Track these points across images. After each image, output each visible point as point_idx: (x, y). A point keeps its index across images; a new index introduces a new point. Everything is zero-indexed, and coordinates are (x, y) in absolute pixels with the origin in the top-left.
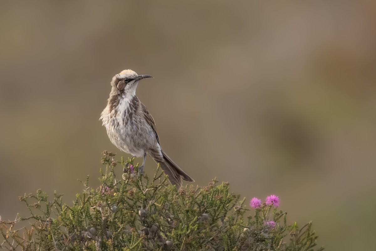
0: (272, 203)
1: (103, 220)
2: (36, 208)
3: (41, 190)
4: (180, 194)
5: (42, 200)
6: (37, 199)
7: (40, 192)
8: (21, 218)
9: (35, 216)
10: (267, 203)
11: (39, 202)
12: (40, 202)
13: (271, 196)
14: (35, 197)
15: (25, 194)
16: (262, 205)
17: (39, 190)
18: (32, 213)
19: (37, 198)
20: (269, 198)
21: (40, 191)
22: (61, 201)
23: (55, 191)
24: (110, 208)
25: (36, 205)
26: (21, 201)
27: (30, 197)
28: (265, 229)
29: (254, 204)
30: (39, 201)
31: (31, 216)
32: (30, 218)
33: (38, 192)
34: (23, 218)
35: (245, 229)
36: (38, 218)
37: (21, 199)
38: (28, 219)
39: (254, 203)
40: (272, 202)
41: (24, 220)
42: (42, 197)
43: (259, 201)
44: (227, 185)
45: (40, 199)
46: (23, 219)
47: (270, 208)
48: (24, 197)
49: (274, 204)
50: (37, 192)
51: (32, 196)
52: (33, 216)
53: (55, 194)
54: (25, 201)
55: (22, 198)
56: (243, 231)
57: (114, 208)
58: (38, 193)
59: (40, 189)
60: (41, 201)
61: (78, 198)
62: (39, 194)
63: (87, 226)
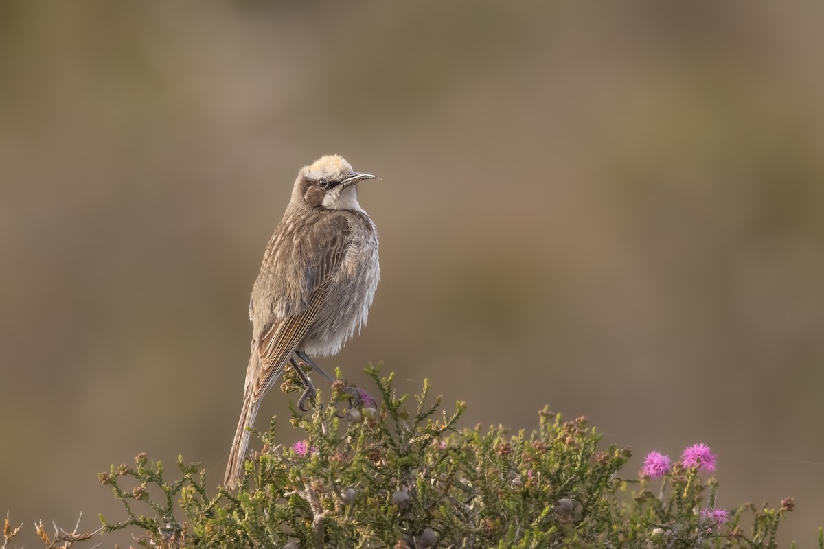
0: (698, 464)
1: (317, 522)
2: (140, 499)
3: (145, 456)
4: (500, 452)
5: (150, 480)
6: (139, 478)
7: (144, 461)
8: (106, 527)
9: (140, 519)
10: (685, 463)
11: (143, 485)
12: (146, 485)
13: (695, 445)
14: (133, 474)
15: (112, 467)
16: (674, 468)
17: (141, 457)
18: (130, 513)
19: (137, 476)
20: (689, 451)
21: (143, 459)
22: (204, 481)
23: (180, 456)
24: (339, 494)
25: (140, 492)
26: (104, 484)
27: (121, 472)
28: (706, 529)
29: (654, 468)
30: (145, 483)
31: (129, 519)
32: (126, 524)
33: (140, 462)
34: (112, 525)
35: (656, 531)
36: (147, 523)
37: (103, 479)
38: (123, 527)
39: (653, 465)
40: (698, 460)
41: (114, 528)
42: (151, 473)
43: (666, 459)
44: (582, 423)
45: (144, 478)
46: (111, 528)
47: (694, 476)
48: (111, 475)
49: (702, 467)
50: (138, 462)
51: (127, 472)
52: (133, 519)
53: (181, 465)
54: (114, 484)
55: (105, 476)
56: (650, 535)
57: (348, 495)
58: (138, 464)
59: (143, 454)
60: (147, 482)
61: (248, 472)
62: (142, 466)
63: (275, 541)
